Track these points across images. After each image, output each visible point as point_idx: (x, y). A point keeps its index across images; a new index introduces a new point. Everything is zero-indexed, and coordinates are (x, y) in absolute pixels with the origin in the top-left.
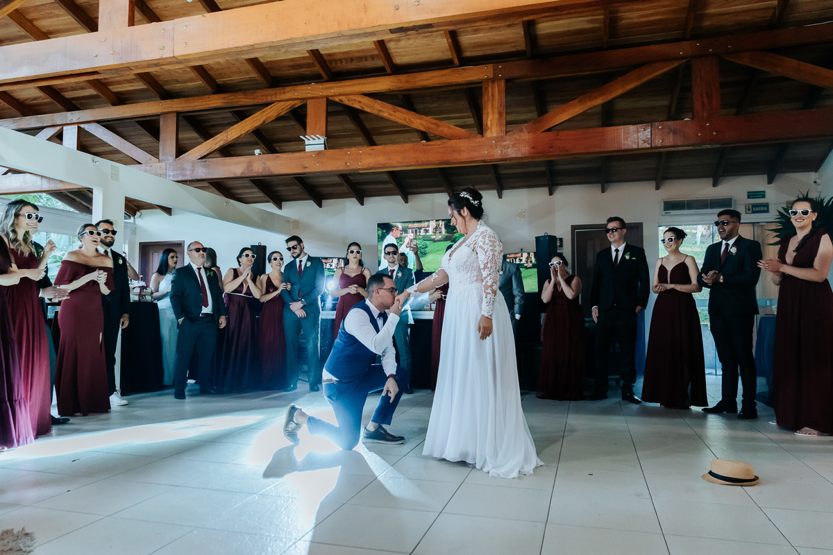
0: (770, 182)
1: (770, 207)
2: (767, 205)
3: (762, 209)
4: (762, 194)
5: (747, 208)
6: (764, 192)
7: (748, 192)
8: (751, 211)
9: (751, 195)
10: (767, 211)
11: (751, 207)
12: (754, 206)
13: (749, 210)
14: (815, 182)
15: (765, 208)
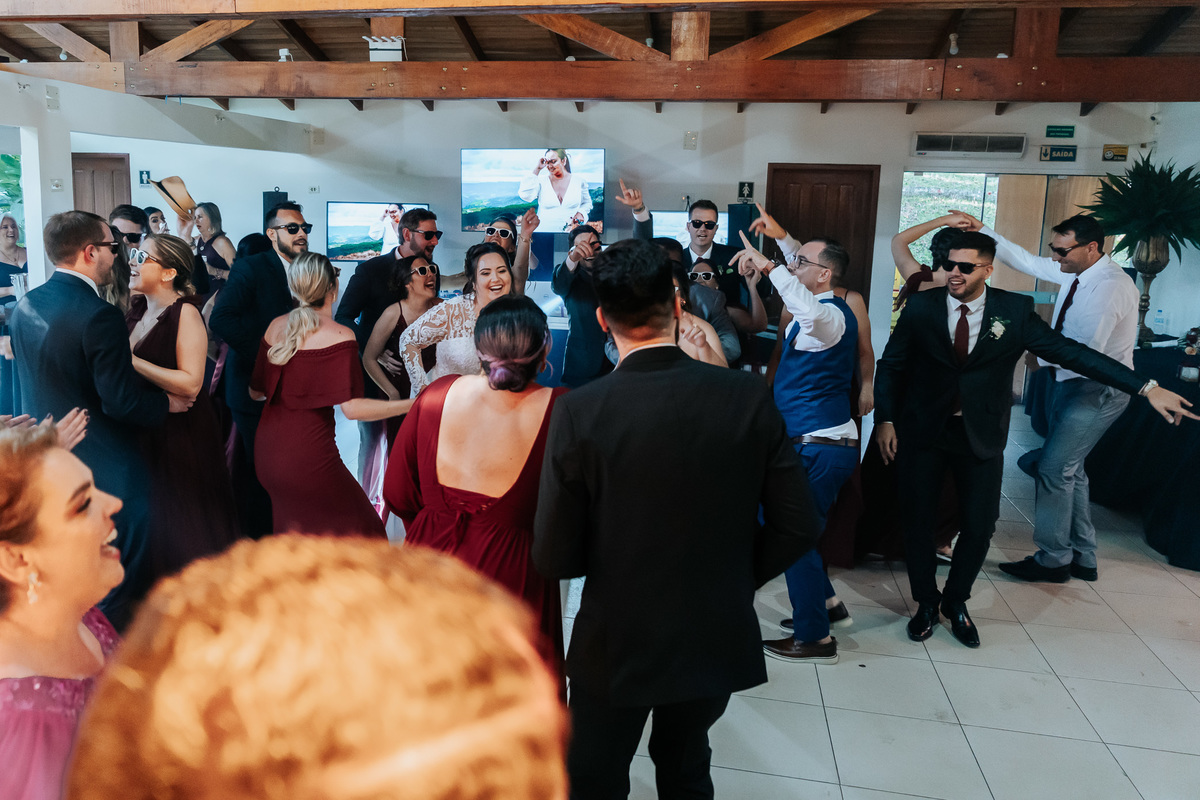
0: (1085, 111)
1: (1078, 151)
2: (1073, 149)
3: (1066, 154)
4: (1069, 132)
5: (1044, 151)
6: (1073, 127)
7: (1049, 127)
8: (1048, 158)
9: (1052, 131)
10: (1073, 159)
11: (1049, 151)
12: (1055, 149)
13: (1046, 155)
14: (1153, 118)
15: (1071, 154)
